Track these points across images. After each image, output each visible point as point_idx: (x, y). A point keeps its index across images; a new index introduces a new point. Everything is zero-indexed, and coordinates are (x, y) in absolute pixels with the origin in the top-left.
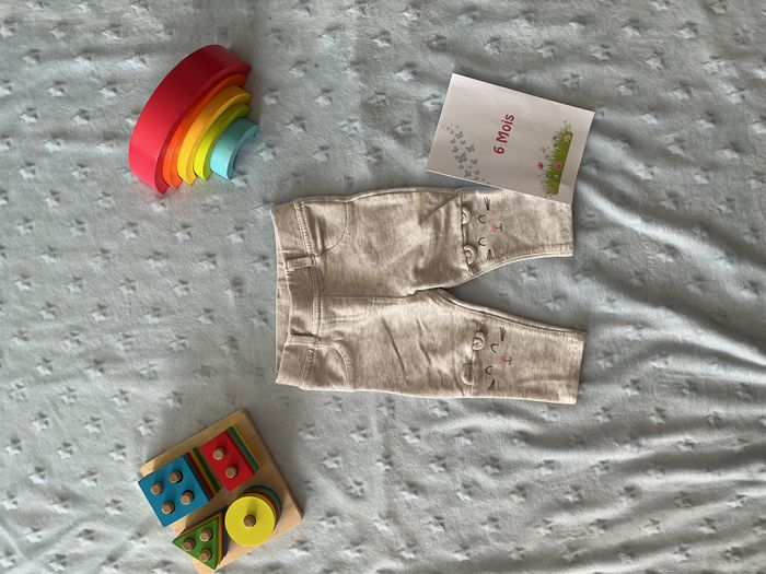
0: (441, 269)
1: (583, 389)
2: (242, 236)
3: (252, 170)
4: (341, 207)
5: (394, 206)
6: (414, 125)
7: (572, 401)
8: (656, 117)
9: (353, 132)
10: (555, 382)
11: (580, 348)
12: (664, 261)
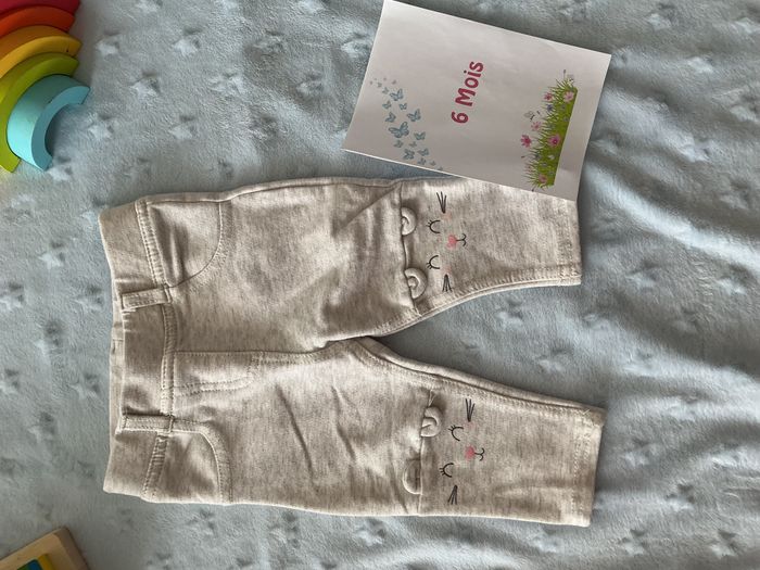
0: (369, 307)
1: (601, 501)
2: (61, 257)
3: (78, 155)
4: (211, 209)
5: (296, 208)
6: (328, 82)
7: (583, 522)
8: (710, 61)
9: (233, 92)
10: (556, 490)
11: (595, 434)
12: (729, 292)
